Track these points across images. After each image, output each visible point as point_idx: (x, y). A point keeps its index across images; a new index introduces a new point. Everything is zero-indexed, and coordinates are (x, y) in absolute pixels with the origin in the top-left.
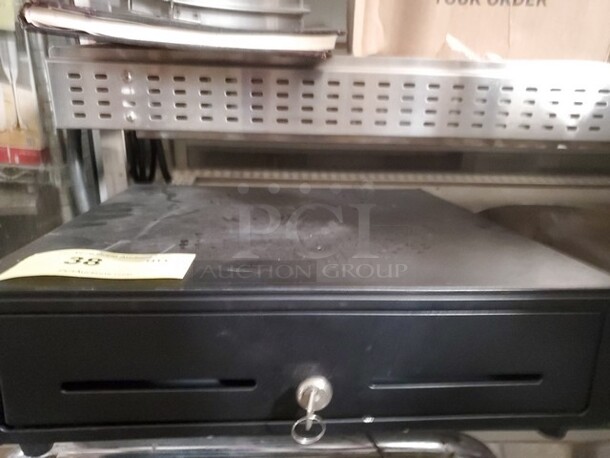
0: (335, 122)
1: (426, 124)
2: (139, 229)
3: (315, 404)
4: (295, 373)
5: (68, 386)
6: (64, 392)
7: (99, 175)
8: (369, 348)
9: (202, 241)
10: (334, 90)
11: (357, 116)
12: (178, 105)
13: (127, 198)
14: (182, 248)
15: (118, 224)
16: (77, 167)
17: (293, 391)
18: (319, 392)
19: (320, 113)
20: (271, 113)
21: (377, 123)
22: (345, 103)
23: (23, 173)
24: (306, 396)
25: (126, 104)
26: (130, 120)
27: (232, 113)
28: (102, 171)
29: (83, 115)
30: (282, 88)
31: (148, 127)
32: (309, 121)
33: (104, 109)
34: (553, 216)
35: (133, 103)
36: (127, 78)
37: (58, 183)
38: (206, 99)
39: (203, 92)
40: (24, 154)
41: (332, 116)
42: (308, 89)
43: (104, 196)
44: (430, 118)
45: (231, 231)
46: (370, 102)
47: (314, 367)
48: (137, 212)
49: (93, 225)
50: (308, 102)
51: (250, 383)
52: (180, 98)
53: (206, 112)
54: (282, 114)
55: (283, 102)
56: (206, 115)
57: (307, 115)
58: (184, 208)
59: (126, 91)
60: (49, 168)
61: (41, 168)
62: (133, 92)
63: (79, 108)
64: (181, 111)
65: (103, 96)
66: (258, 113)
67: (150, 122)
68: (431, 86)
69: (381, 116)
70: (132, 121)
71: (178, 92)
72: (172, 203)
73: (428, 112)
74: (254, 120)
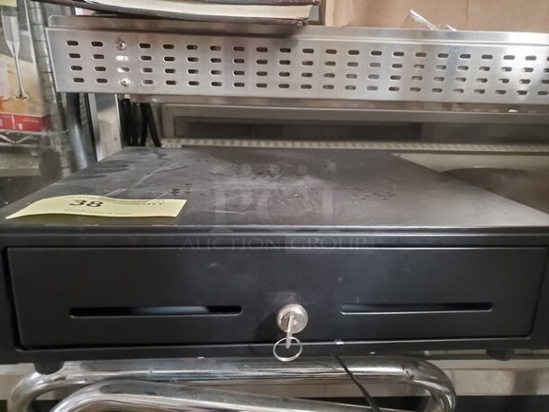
0: (309, 87)
1: (391, 89)
2: (135, 180)
3: (293, 327)
4: (276, 300)
5: (76, 312)
6: (72, 317)
7: (96, 140)
8: (341, 279)
9: (191, 190)
10: (308, 57)
11: (329, 81)
12: (168, 71)
13: (122, 157)
14: (175, 194)
15: (116, 177)
17: (274, 316)
18: (296, 317)
19: (296, 79)
20: (251, 79)
21: (347, 88)
22: (318, 69)
23: (26, 138)
24: (286, 320)
25: (120, 70)
26: (124, 85)
27: (216, 78)
29: (82, 80)
30: (262, 56)
31: (141, 91)
33: (101, 75)
34: (503, 178)
35: (127, 69)
36: (121, 45)
37: (58, 148)
38: (193, 65)
39: (191, 59)
40: (27, 120)
41: (306, 81)
42: (285, 56)
43: (100, 157)
44: (394, 83)
45: (216, 183)
46: (341, 69)
47: (293, 294)
48: (132, 167)
49: (93, 177)
50: (285, 68)
51: (236, 309)
52: (170, 65)
53: (193, 77)
54: (262, 80)
55: (262, 68)
56: (192, 80)
57: (284, 80)
58: (175, 165)
59: (120, 58)
60: (50, 134)
61: (43, 134)
63: (77, 74)
64: (170, 77)
65: (100, 63)
66: (239, 79)
67: (142, 86)
68: (396, 54)
69: (351, 82)
70: (126, 86)
71: (167, 59)
72: (163, 160)
73: (392, 78)
74: (236, 85)
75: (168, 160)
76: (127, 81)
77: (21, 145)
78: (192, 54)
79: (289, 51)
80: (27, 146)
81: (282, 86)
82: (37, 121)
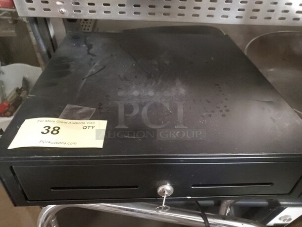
0: (183, 15)
1: (237, 17)
7: (48, 22)
11: (197, 12)
12: (89, 4)
17: (156, 189)
19: (175, 10)
21: (208, 16)
22: (190, 4)
23: (4, 13)
25: (58, 3)
27: (122, 9)
29: (34, 9)
32: (168, 14)
33: (46, 6)
41: (182, 11)
44: (240, 13)
46: (205, 4)
48: (72, 68)
50: (168, 3)
51: (137, 187)
53: (107, 8)
54: (152, 10)
56: (106, 10)
57: (166, 10)
58: (97, 63)
64: (92, 8)
66: (137, 9)
67: (74, 14)
69: (211, 12)
70: (63, 13)
72: (91, 56)
73: (239, 10)
74: (135, 13)
75: (93, 55)
76: (63, 10)
77: (2, 17)
80: (5, 17)
81: (165, 14)
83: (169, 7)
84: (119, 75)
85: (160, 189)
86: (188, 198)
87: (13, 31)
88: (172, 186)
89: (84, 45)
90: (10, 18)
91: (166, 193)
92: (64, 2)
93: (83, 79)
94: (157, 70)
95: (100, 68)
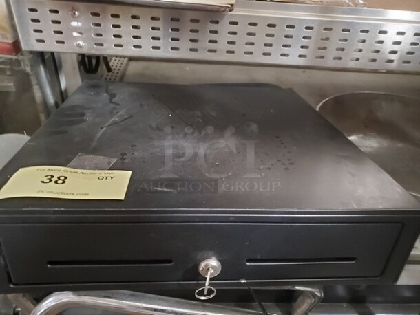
0: (233, 52)
1: (300, 56)
2: (91, 139)
4: (198, 256)
6: (49, 266)
7: (58, 68)
8: (247, 243)
9: (136, 154)
10: (233, 28)
11: (250, 48)
12: (115, 36)
16: (42, 69)
18: (214, 268)
19: (222, 45)
20: (185, 44)
21: (264, 54)
22: (241, 39)
25: (75, 34)
26: (79, 46)
27: (156, 43)
28: (61, 66)
29: (43, 41)
30: (194, 26)
31: (93, 52)
32: (214, 51)
35: (81, 34)
36: (75, 14)
37: (28, 69)
38: (136, 32)
39: (134, 27)
41: (231, 47)
42: (214, 27)
43: (63, 84)
44: (303, 52)
46: (260, 39)
48: (88, 117)
50: (213, 37)
51: (170, 261)
52: (117, 31)
53: (137, 42)
54: (193, 45)
55: (194, 36)
56: (136, 44)
57: (213, 46)
58: (122, 112)
59: (74, 24)
60: (20, 57)
61: (14, 57)
62: (80, 24)
63: (39, 36)
64: (118, 41)
65: (57, 27)
66: (175, 44)
67: (94, 48)
68: (307, 28)
69: (267, 49)
70: (81, 47)
71: (114, 26)
72: (113, 105)
73: (302, 47)
74: (172, 49)
75: (117, 104)
76: (81, 43)
78: (136, 22)
79: (217, 22)
81: (210, 51)
82: (8, 46)
83: (215, 42)
84: (150, 126)
85: (203, 265)
86: (242, 281)
87: (11, 84)
88: (220, 261)
89: (105, 94)
90: (8, 67)
91: (211, 271)
92: (83, 32)
93: (102, 128)
94: (201, 121)
95: (126, 117)
